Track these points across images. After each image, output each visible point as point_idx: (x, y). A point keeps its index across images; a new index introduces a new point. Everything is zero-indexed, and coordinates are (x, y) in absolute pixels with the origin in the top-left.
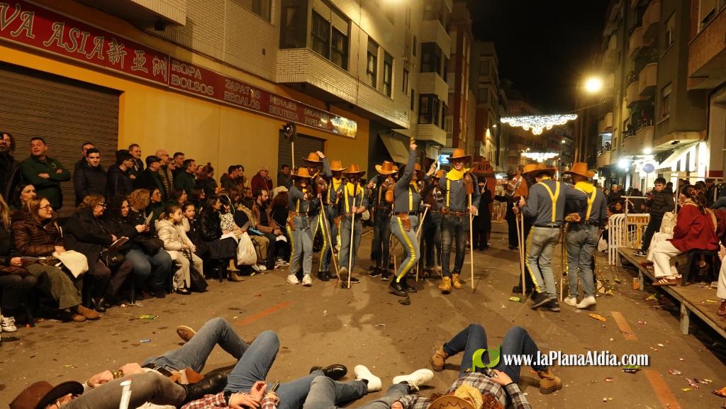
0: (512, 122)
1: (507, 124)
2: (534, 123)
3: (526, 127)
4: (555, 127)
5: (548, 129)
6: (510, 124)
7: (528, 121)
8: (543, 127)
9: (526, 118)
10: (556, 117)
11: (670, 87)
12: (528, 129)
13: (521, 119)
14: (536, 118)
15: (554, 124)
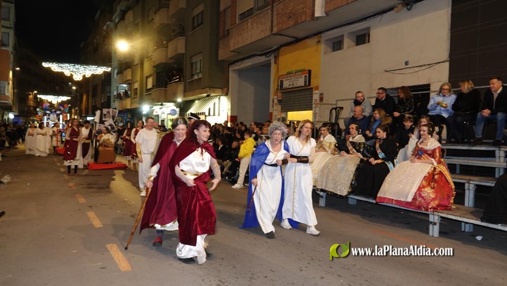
0: (55, 67)
1: (49, 69)
2: (75, 70)
3: (67, 73)
4: (94, 76)
5: (86, 76)
6: (52, 69)
7: (69, 68)
8: (83, 75)
9: (67, 65)
10: (94, 67)
11: (201, 54)
12: (69, 75)
13: (62, 65)
14: (77, 66)
15: (92, 73)
